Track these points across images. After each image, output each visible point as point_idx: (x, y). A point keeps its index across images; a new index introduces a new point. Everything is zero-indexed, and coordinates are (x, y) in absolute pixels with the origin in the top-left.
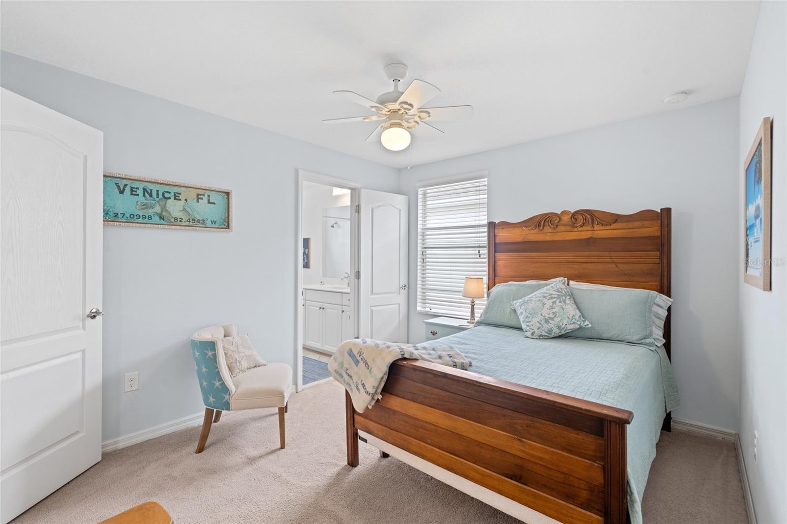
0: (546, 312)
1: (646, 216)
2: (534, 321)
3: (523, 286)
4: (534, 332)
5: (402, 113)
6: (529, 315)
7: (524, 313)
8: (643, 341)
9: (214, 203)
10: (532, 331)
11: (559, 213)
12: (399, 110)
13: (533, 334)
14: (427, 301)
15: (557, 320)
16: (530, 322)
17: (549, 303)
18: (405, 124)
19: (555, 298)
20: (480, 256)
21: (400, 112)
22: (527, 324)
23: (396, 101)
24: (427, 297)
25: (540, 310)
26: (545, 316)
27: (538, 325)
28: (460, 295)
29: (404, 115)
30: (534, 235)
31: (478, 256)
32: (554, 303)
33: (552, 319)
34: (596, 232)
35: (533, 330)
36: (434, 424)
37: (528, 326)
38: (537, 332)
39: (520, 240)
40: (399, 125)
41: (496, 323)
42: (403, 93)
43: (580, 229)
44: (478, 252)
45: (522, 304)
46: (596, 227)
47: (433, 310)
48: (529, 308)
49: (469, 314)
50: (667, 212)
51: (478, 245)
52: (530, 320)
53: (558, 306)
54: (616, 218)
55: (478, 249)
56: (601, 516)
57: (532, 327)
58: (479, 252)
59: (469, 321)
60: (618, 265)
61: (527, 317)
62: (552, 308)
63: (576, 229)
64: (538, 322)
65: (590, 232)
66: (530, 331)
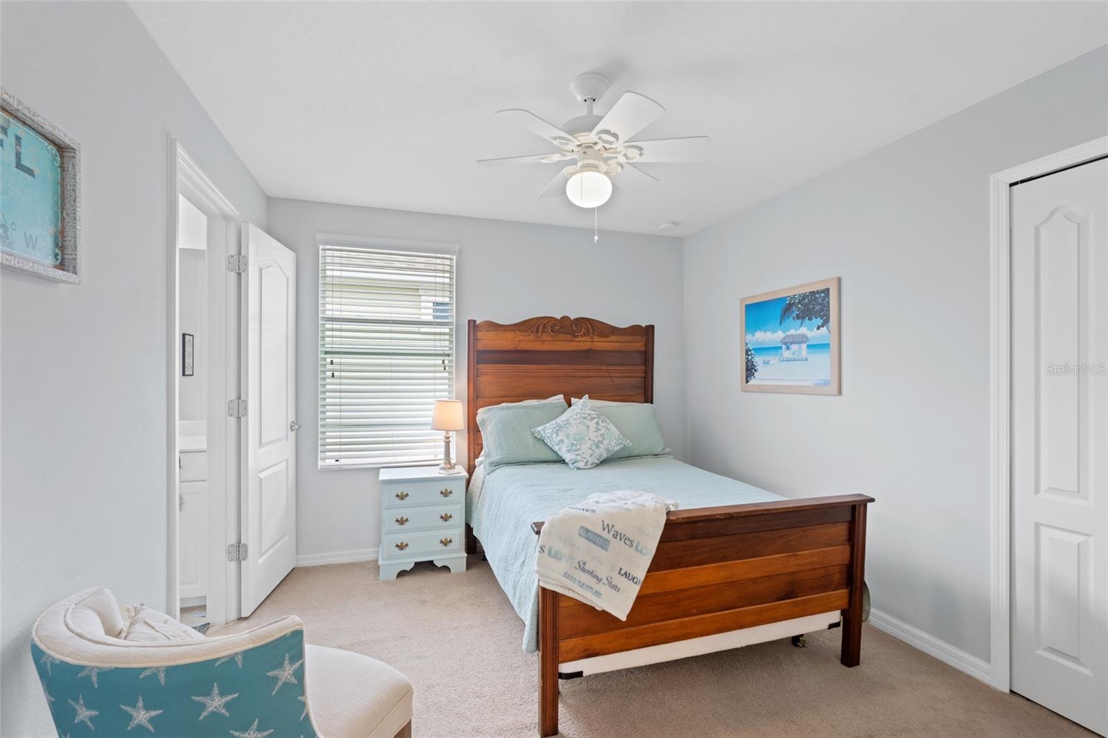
0: (593, 435)
1: (635, 330)
2: (585, 448)
3: (520, 407)
4: (588, 461)
5: (600, 150)
6: (575, 442)
7: (566, 441)
8: (664, 452)
9: (30, 172)
10: (585, 460)
11: (559, 318)
12: (595, 144)
13: (586, 464)
14: (327, 447)
15: (606, 442)
16: (580, 449)
17: (593, 424)
18: (604, 167)
19: (595, 418)
20: (445, 369)
21: (597, 148)
22: (576, 453)
23: (591, 130)
24: (327, 440)
25: (586, 434)
26: (594, 441)
27: (590, 451)
28: (428, 430)
29: (601, 152)
30: (528, 343)
31: (443, 369)
32: (597, 423)
33: (601, 442)
34: (594, 343)
35: (585, 458)
36: (704, 584)
37: (578, 455)
38: (591, 460)
39: (511, 347)
40: (594, 168)
41: (520, 460)
42: (601, 118)
43: (580, 339)
44: (441, 362)
45: (557, 430)
46: (596, 338)
47: (343, 461)
48: (572, 433)
49: (442, 456)
50: (651, 329)
51: (442, 352)
52: (578, 447)
53: (602, 427)
54: (613, 330)
55: (442, 358)
56: (844, 589)
57: (584, 456)
58: (443, 363)
59: (443, 465)
60: (614, 379)
61: (573, 444)
62: (598, 430)
63: (576, 339)
64: (589, 448)
65: (590, 343)
66: (582, 461)
